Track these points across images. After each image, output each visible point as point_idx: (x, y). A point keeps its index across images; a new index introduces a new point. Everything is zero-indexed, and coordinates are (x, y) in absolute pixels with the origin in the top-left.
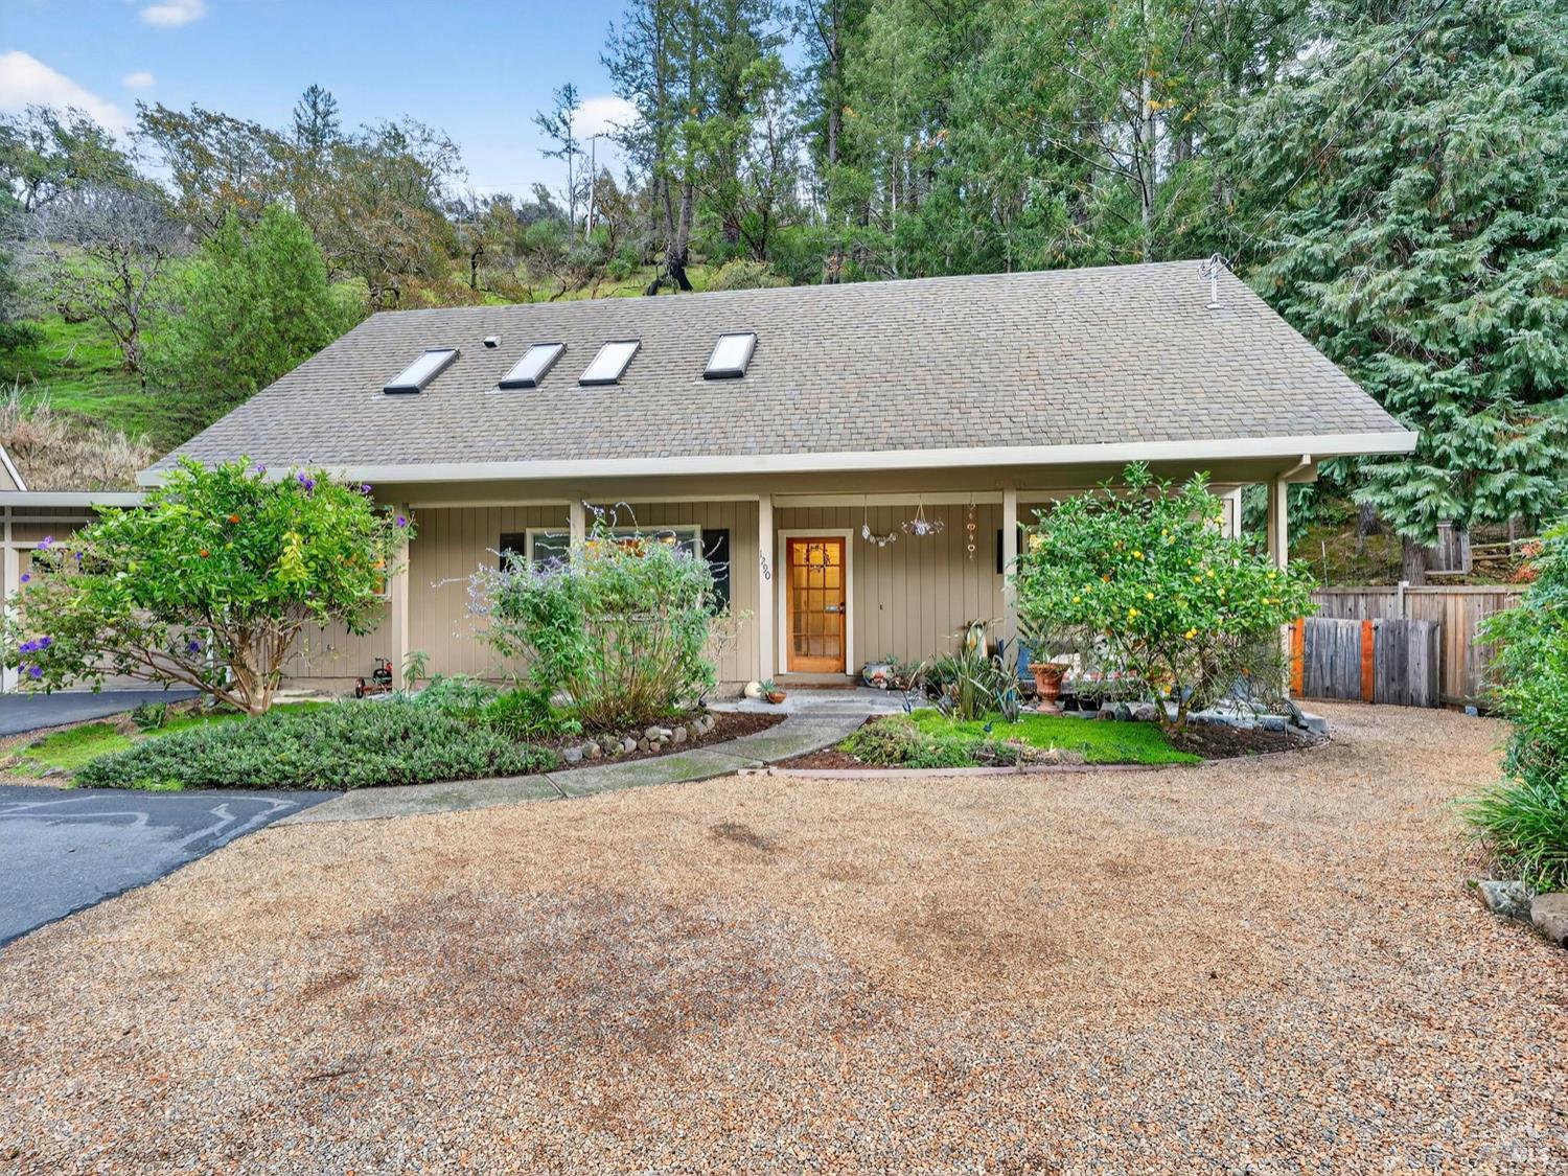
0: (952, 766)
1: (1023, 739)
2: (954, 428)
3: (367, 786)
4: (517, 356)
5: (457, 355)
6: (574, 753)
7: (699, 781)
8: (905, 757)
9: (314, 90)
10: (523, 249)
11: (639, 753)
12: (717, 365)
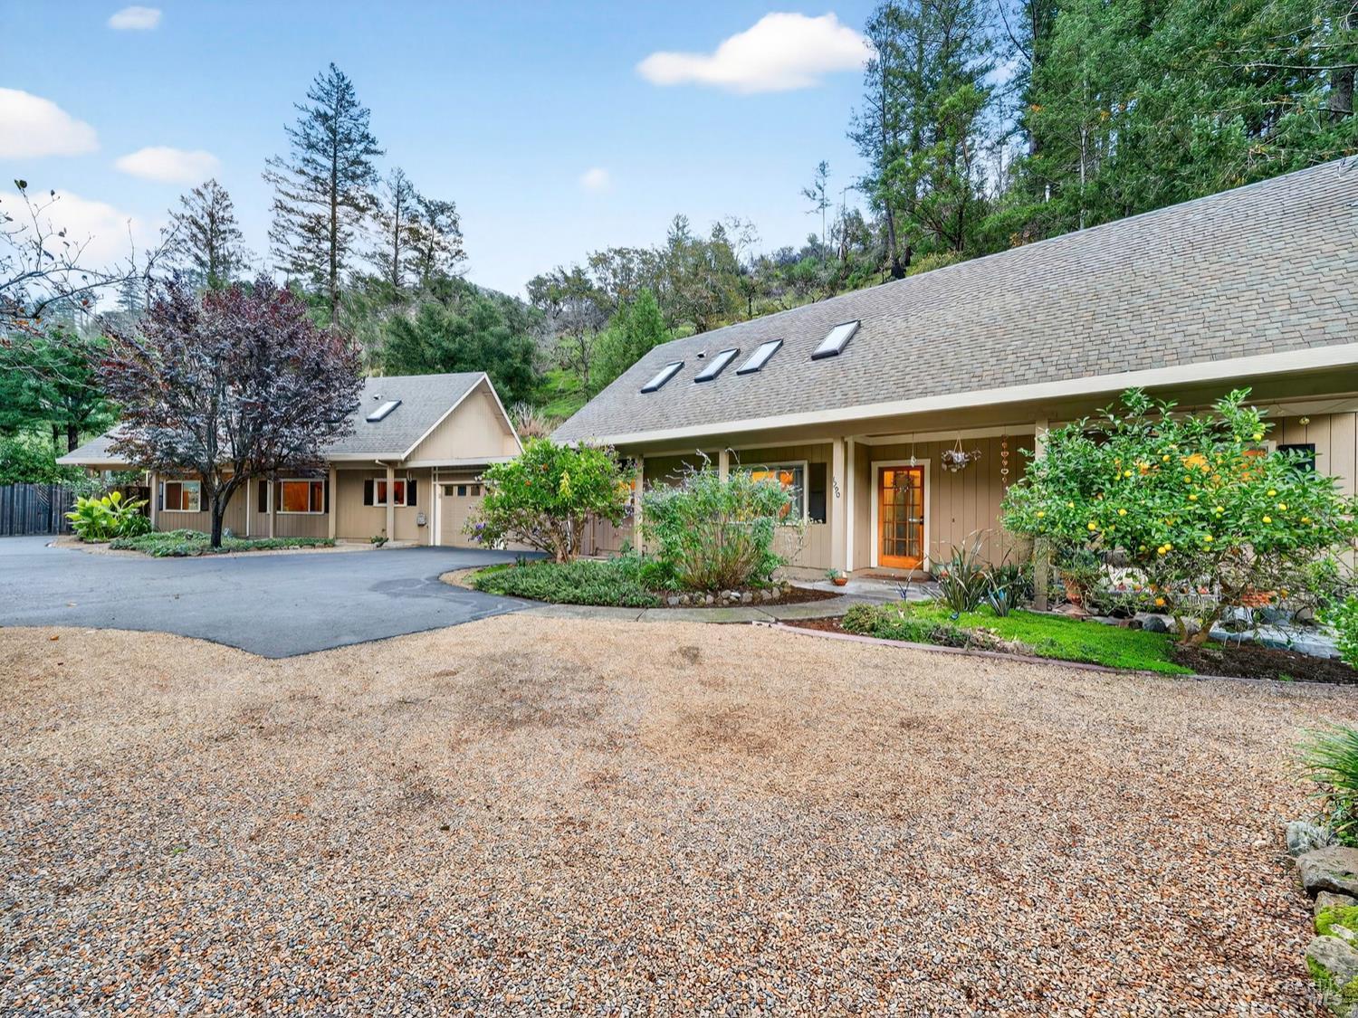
0: (907, 640)
1: (993, 630)
2: (985, 373)
4: (709, 361)
5: (682, 365)
6: (674, 600)
7: (721, 624)
8: (873, 629)
9: (678, 217)
10: (791, 281)
11: (714, 605)
12: (823, 348)
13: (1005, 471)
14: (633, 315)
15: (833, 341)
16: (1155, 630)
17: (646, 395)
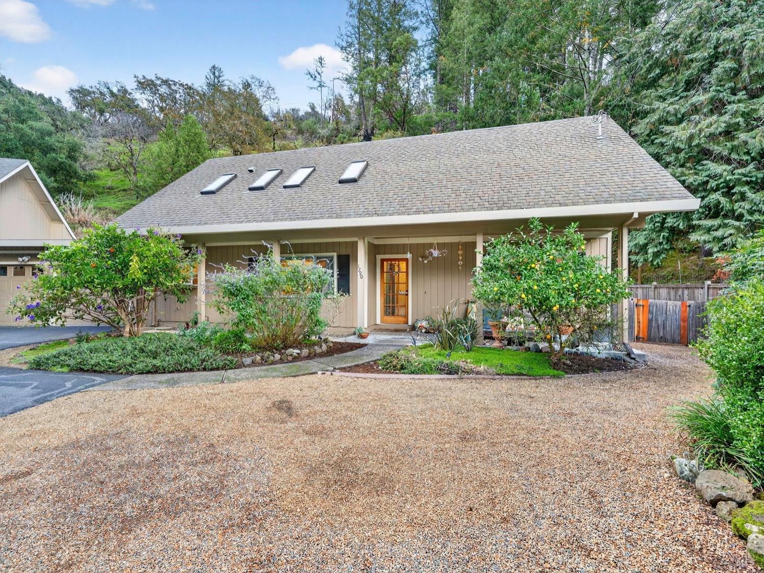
0: (425, 373)
1: (469, 361)
2: (451, 203)
3: (142, 373)
4: (259, 176)
5: (236, 176)
6: (248, 361)
7: (294, 376)
8: (402, 367)
9: (214, 67)
10: (300, 132)
11: (281, 361)
12: (345, 176)
13: (460, 263)
14: (180, 135)
15: (353, 171)
16: (536, 352)
17: (205, 197)
